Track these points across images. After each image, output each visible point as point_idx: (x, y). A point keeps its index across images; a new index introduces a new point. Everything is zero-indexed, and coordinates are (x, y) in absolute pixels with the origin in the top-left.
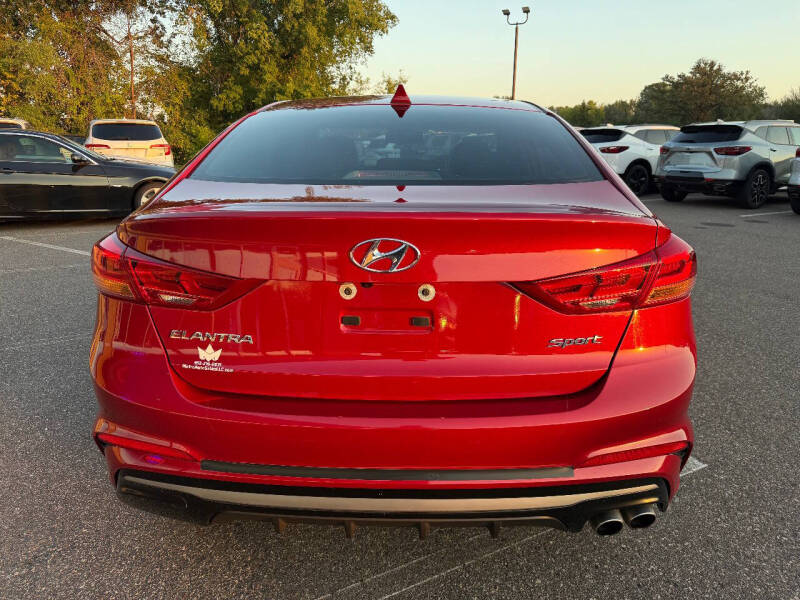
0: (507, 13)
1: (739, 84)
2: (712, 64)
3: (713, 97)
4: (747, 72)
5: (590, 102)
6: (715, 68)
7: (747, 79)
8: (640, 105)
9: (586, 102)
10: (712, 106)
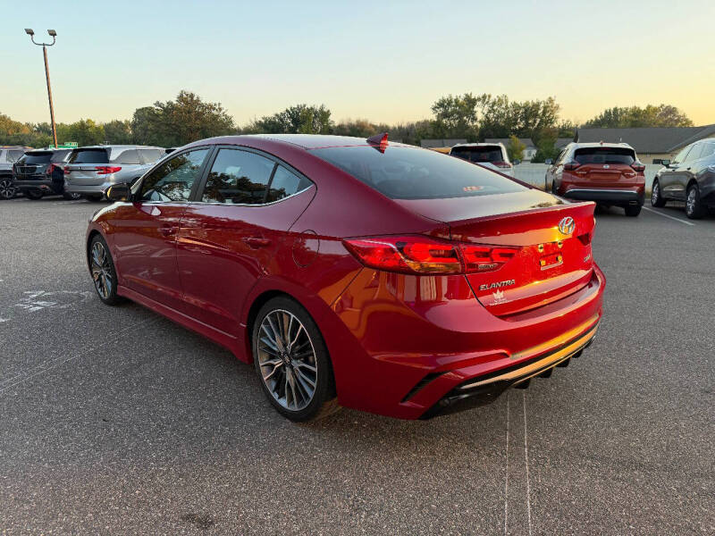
0: (31, 33)
1: (215, 112)
2: (192, 96)
3: (198, 122)
4: (219, 104)
5: (88, 121)
6: (195, 99)
7: (220, 109)
8: (134, 125)
9: (85, 120)
10: (198, 129)
